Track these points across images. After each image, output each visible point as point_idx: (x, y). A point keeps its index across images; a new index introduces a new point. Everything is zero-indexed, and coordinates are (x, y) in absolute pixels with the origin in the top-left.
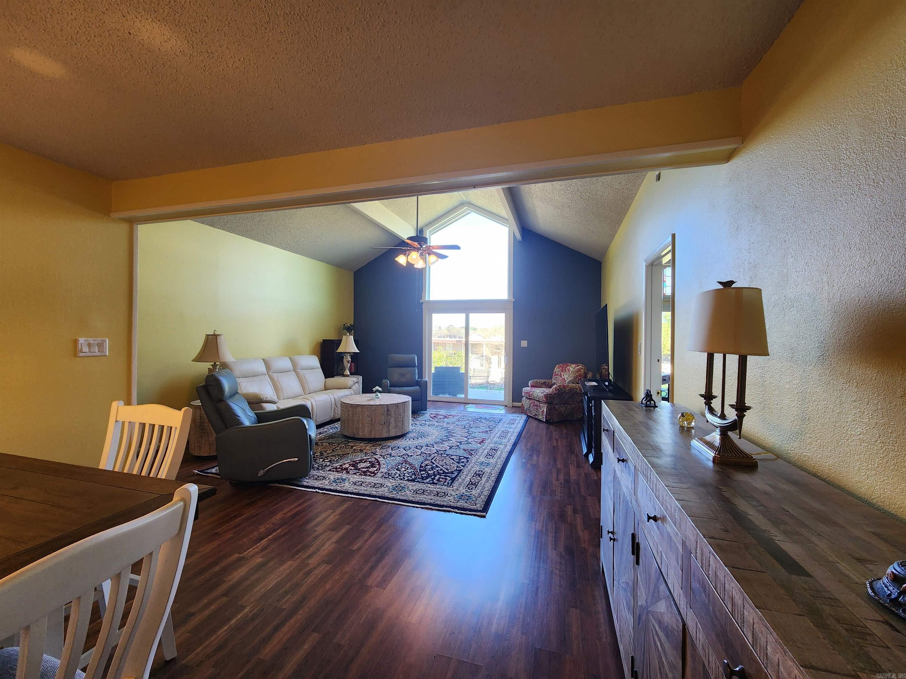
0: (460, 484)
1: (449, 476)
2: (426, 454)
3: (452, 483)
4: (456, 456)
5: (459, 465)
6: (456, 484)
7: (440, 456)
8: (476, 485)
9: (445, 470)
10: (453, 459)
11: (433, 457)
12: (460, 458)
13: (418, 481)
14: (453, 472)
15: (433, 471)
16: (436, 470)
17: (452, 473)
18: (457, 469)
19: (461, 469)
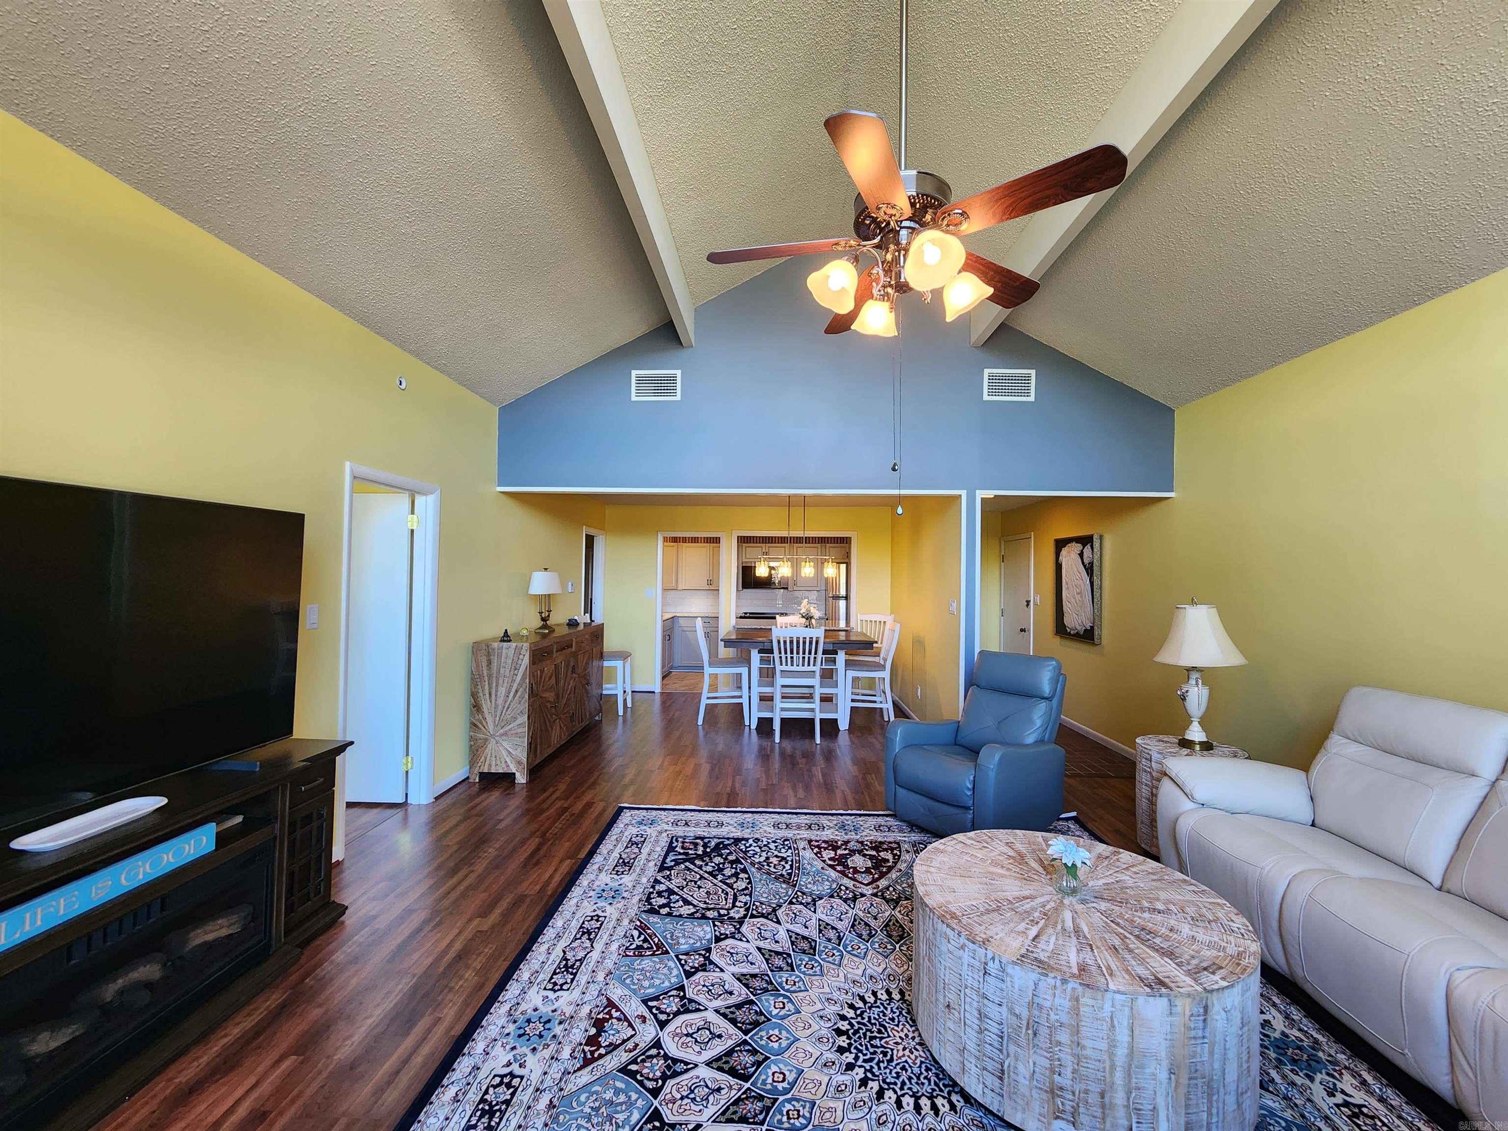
0: (657, 841)
1: (680, 854)
2: (763, 916)
3: (671, 842)
4: (680, 916)
5: (668, 883)
6: (664, 841)
7: (722, 912)
8: (631, 843)
9: (692, 867)
10: (687, 902)
11: (738, 904)
12: (670, 908)
13: (728, 839)
14: (675, 865)
15: (716, 864)
16: (710, 864)
17: (677, 862)
18: (668, 873)
19: (660, 874)
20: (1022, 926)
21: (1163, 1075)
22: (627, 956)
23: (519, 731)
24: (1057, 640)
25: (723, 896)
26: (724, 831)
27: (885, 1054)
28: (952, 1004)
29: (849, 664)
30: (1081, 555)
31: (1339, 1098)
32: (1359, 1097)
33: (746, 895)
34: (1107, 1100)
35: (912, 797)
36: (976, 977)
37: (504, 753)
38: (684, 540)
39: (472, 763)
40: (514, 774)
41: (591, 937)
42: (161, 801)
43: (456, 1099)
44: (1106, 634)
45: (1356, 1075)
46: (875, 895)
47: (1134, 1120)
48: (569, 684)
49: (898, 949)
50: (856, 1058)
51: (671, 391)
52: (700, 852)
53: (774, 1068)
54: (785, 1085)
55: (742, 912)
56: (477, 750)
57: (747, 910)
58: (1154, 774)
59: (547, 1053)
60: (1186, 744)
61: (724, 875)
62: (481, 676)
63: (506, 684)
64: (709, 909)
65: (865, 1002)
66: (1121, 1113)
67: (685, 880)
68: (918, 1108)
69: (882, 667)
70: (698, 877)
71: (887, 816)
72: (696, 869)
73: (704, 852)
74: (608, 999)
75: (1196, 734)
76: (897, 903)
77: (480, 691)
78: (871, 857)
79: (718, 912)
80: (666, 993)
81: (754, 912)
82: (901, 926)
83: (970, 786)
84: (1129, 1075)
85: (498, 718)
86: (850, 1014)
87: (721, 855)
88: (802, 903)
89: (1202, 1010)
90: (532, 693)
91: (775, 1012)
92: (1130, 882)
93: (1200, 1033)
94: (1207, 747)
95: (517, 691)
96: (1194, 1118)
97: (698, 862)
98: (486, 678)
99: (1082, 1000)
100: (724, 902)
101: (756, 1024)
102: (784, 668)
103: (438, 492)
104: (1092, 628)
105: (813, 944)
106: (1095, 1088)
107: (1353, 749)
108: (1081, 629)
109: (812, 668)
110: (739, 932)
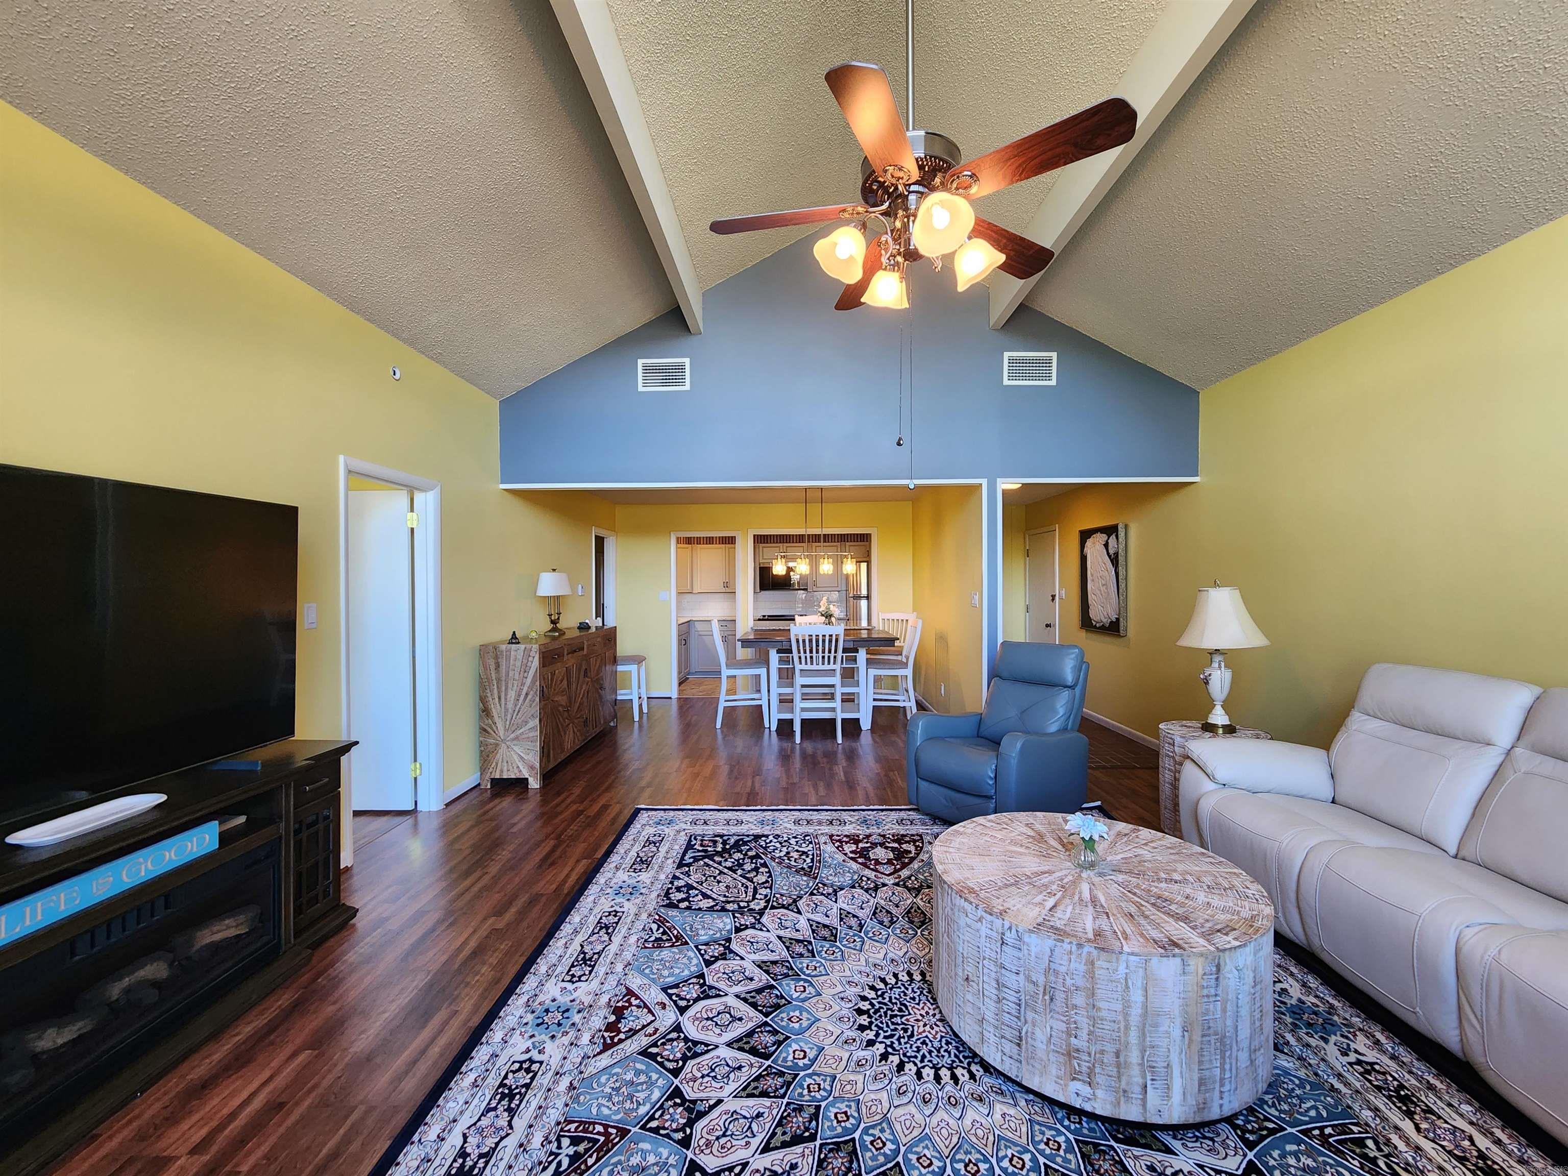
0: (675, 840)
1: (699, 851)
2: (783, 907)
3: (690, 840)
4: (700, 909)
5: (686, 879)
6: (682, 840)
7: (742, 904)
8: (649, 842)
9: (711, 863)
10: (706, 896)
11: (758, 896)
12: (690, 902)
13: (748, 836)
14: (694, 862)
15: (735, 860)
16: (729, 860)
17: (696, 859)
18: (687, 869)
19: (679, 871)
20: (1039, 898)
21: (1177, 1033)
22: (646, 948)
23: (531, 734)
24: (1083, 634)
25: (743, 889)
26: (743, 829)
27: (905, 1030)
28: (971, 977)
29: (869, 662)
30: (1106, 545)
31: (1353, 1057)
32: (1371, 1056)
33: (766, 888)
34: (1122, 1059)
35: (934, 788)
36: (994, 948)
37: (515, 757)
38: (699, 541)
39: (483, 770)
40: (527, 779)
41: (609, 931)
42: (162, 798)
43: (475, 1085)
44: (1132, 627)
45: (1369, 1035)
46: (897, 884)
47: (1149, 1078)
48: (581, 688)
49: (919, 934)
50: (877, 1035)
51: (680, 381)
52: (719, 849)
53: (795, 1046)
54: (806, 1061)
55: (762, 904)
56: (488, 756)
57: (768, 902)
58: (1177, 758)
59: (566, 1040)
60: (1209, 728)
61: (743, 870)
62: (489, 680)
63: (515, 687)
64: (729, 902)
65: (886, 984)
66: (1135, 1071)
67: (704, 875)
68: (938, 1078)
69: (905, 665)
70: (718, 872)
71: (909, 810)
72: (716, 865)
73: (724, 849)
74: (627, 988)
75: (1219, 717)
76: (919, 892)
77: (489, 695)
78: (893, 850)
79: (738, 905)
80: (686, 981)
81: (775, 904)
82: (923, 913)
83: (992, 775)
84: (1144, 1034)
85: (508, 723)
86: (872, 994)
87: (741, 851)
88: (822, 894)
89: (1214, 969)
90: (543, 696)
91: (795, 995)
92: (1148, 856)
93: (1213, 991)
94: (1230, 730)
95: (527, 694)
96: (1207, 1073)
97: (717, 859)
98: (495, 682)
99: (1098, 963)
100: (744, 895)
101: (777, 1007)
102: (803, 667)
103: (438, 489)
104: (1118, 619)
105: (834, 932)
106: (1110, 1048)
107: (1374, 725)
108: (1106, 621)
109: (832, 666)
110: (759, 923)
